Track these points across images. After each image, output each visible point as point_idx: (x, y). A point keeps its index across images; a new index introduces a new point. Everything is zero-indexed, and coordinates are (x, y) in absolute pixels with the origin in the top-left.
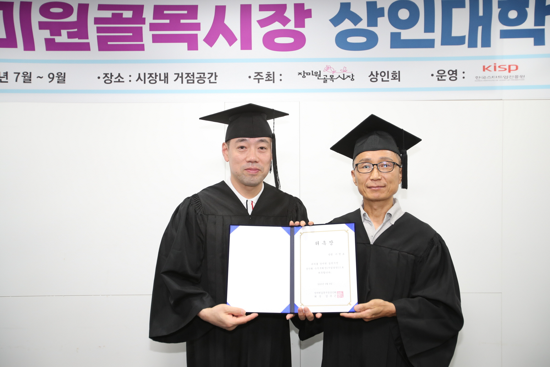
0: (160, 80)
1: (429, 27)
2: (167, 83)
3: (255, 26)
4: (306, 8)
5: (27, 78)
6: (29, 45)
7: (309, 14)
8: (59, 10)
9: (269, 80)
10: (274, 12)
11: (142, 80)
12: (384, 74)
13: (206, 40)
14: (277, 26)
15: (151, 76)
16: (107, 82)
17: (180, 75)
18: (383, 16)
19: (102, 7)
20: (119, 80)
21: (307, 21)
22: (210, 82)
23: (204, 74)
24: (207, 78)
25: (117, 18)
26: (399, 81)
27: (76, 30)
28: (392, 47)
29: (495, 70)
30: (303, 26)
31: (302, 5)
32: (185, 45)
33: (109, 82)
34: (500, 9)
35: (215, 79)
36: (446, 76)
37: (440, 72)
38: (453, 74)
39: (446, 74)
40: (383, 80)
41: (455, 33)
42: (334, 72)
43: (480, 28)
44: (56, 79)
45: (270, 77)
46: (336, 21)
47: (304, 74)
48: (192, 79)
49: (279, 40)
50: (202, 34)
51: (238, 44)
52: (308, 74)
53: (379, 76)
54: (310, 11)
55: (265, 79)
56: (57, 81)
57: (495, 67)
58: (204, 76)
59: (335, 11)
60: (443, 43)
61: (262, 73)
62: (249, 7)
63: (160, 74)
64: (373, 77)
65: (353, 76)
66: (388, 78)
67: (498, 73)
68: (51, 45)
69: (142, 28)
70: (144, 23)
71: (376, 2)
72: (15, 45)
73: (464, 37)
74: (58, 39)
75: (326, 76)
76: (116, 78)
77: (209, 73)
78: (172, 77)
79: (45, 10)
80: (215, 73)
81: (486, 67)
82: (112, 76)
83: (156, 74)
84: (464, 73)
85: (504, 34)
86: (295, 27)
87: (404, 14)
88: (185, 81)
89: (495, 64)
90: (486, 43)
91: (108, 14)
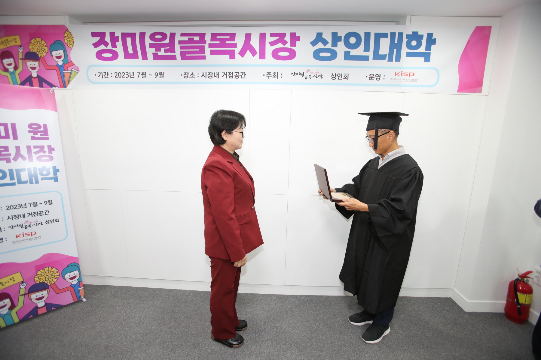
0: (214, 76)
1: (367, 49)
2: (218, 78)
3: (267, 45)
4: (297, 36)
5: (144, 75)
6: (145, 57)
7: (298, 39)
8: (160, 37)
9: (275, 77)
10: (279, 37)
11: (204, 76)
12: (339, 75)
13: (240, 53)
14: (280, 45)
15: (209, 74)
16: (186, 77)
17: (225, 74)
18: (341, 41)
19: (183, 35)
20: (192, 76)
21: (297, 42)
22: (242, 78)
23: (238, 73)
24: (240, 75)
25: (191, 41)
26: (348, 79)
27: (169, 48)
28: (344, 60)
29: (402, 75)
30: (295, 46)
31: (295, 34)
32: (228, 56)
33: (187, 77)
34: (407, 40)
35: (245, 76)
36: (374, 77)
37: (371, 75)
38: (378, 76)
39: (374, 76)
40: (339, 79)
41: (381, 53)
42: (311, 73)
43: (395, 50)
44: (159, 76)
45: (275, 75)
46: (314, 43)
47: (294, 74)
48: (232, 76)
49: (281, 54)
50: (238, 50)
51: (258, 56)
52: (297, 74)
53: (337, 76)
54: (299, 37)
55: (272, 76)
56: (159, 77)
57: (402, 73)
58: (238, 74)
59: (314, 37)
60: (374, 59)
61: (271, 73)
62: (265, 34)
63: (214, 73)
64: (333, 77)
65: (322, 76)
66: (342, 77)
67: (403, 77)
68: (156, 57)
69: (204, 46)
70: (206, 44)
71: (337, 33)
72: (137, 57)
73: (386, 55)
74: (160, 53)
75: (307, 75)
76: (190, 75)
77: (241, 73)
78: (221, 75)
79: (152, 37)
80: (245, 73)
81: (397, 73)
82: (188, 74)
83: (212, 73)
84: (384, 76)
85: (408, 55)
86: (291, 46)
87: (353, 40)
88: (228, 77)
89: (402, 72)
90: (398, 59)
91: (186, 38)
